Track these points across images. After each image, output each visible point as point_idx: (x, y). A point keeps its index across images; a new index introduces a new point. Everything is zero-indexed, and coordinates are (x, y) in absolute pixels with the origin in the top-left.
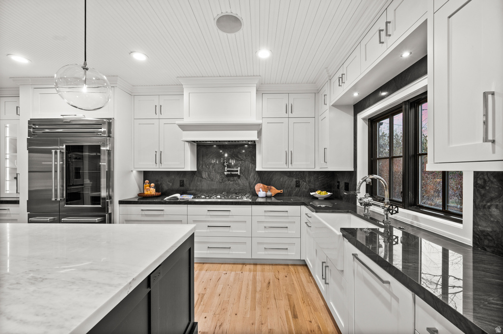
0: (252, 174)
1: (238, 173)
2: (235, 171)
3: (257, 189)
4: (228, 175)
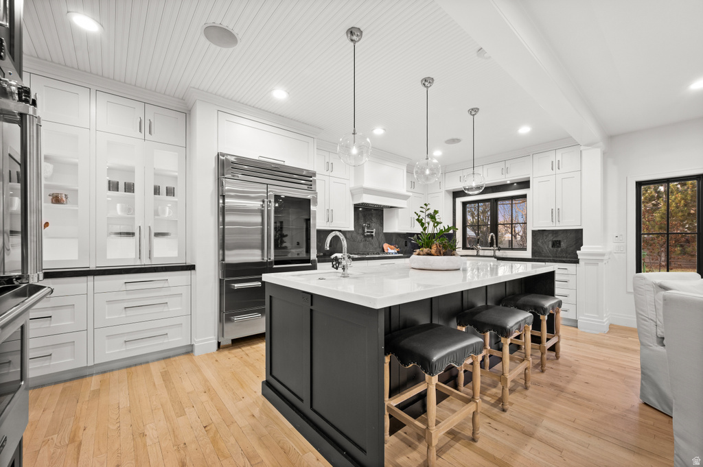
0: (381, 235)
1: (374, 234)
2: (372, 232)
3: (385, 248)
4: (368, 235)
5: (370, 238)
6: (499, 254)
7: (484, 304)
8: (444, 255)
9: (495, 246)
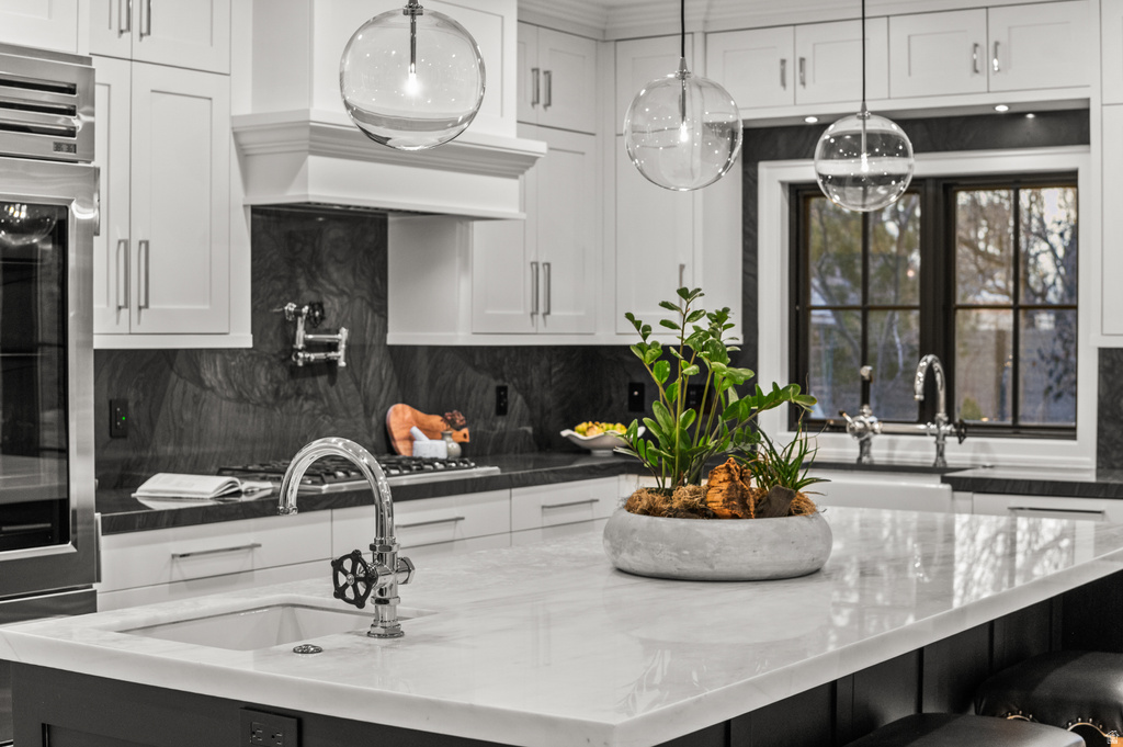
0: (375, 361)
1: (340, 356)
2: (333, 347)
3: (398, 432)
4: (308, 364)
5: (322, 380)
6: (959, 453)
7: (910, 711)
8: (760, 514)
9: (941, 415)
